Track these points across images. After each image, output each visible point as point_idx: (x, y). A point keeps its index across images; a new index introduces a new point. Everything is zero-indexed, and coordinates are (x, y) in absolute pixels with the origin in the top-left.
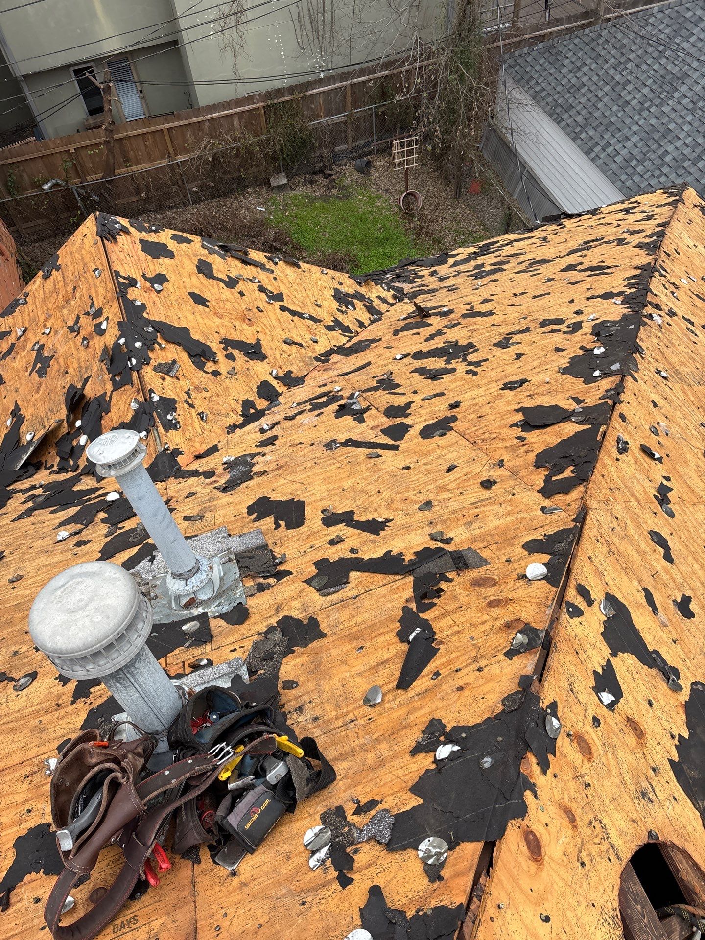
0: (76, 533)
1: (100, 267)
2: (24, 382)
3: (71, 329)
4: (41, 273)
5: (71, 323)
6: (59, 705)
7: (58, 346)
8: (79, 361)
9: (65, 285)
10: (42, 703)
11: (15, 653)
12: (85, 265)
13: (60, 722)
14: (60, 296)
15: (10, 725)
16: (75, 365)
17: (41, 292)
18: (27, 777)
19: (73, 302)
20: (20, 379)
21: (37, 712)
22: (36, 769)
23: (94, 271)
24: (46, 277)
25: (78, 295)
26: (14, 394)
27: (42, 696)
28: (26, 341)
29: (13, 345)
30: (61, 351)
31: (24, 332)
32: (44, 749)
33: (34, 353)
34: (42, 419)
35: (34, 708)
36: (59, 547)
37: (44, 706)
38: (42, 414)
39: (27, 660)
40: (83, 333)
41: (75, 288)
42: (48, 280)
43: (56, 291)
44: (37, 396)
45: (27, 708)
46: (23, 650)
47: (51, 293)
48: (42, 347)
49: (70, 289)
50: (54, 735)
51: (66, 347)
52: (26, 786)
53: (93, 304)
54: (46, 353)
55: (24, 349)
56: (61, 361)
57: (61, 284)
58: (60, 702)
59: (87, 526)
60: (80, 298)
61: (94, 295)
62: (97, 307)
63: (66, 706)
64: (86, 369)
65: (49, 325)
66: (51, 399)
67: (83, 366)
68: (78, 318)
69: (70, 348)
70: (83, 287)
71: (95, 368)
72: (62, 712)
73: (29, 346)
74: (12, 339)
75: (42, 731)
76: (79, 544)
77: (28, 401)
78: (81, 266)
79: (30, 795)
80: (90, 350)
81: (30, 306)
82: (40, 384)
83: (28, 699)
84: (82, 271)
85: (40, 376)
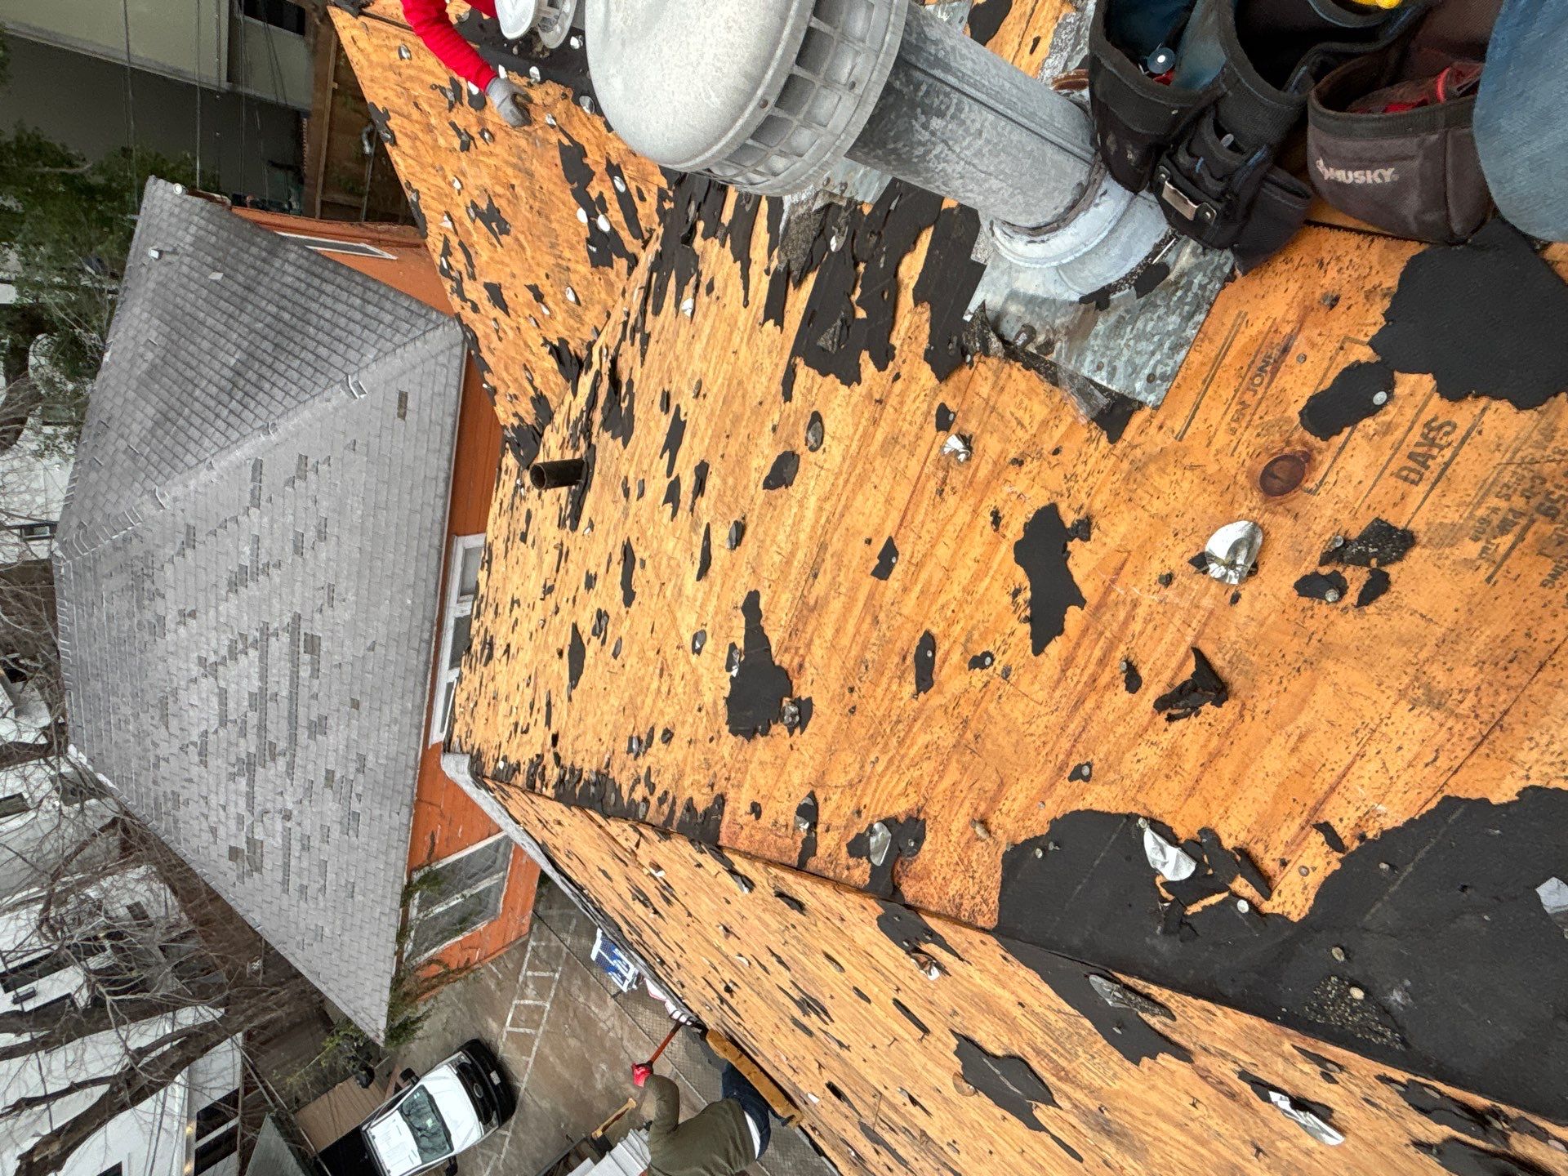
0: (697, 287)
1: (399, 43)
2: (507, 260)
3: (465, 147)
4: (388, 146)
5: (457, 143)
6: (880, 402)
7: (479, 182)
8: (507, 162)
9: (408, 117)
10: (857, 425)
11: (774, 429)
12: (391, 67)
13: (905, 409)
14: (420, 135)
15: (853, 480)
16: (510, 171)
17: (410, 161)
18: (941, 492)
19: (433, 121)
20: (502, 263)
21: (864, 435)
22: (941, 474)
23: (402, 58)
24: (394, 143)
25: (425, 107)
26: (517, 282)
27: (850, 420)
28: (462, 224)
29: (461, 244)
30: (487, 181)
31: (451, 220)
32: (922, 450)
33: (479, 222)
34: (558, 265)
35: (857, 437)
36: (698, 317)
37: (864, 422)
38: (552, 261)
39: (792, 420)
40: (474, 131)
41: (416, 105)
42: (399, 142)
43: (414, 138)
44: (529, 253)
45: (848, 447)
46: (776, 417)
47: (414, 148)
48: (474, 206)
49: (416, 115)
50: (915, 428)
51: (485, 171)
52: (951, 500)
53: (442, 89)
54: (484, 206)
55: (470, 234)
56: (499, 190)
57: (406, 123)
58: (877, 397)
59: (697, 270)
60: (431, 106)
61: (431, 80)
62: (448, 86)
63: (890, 392)
64: (520, 158)
65: (451, 177)
66: (539, 238)
67: (515, 160)
68: (453, 125)
69: (488, 166)
70: (418, 91)
71: (523, 143)
72: (893, 401)
73: (468, 223)
74: (454, 241)
75: (895, 440)
76: (710, 288)
77: (530, 270)
78: (391, 75)
79: (972, 501)
80: (499, 135)
81: (422, 189)
82: (517, 239)
83: (840, 440)
84: (397, 77)
85: (507, 232)
